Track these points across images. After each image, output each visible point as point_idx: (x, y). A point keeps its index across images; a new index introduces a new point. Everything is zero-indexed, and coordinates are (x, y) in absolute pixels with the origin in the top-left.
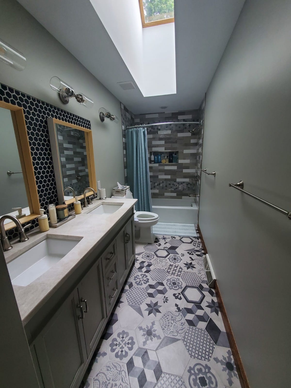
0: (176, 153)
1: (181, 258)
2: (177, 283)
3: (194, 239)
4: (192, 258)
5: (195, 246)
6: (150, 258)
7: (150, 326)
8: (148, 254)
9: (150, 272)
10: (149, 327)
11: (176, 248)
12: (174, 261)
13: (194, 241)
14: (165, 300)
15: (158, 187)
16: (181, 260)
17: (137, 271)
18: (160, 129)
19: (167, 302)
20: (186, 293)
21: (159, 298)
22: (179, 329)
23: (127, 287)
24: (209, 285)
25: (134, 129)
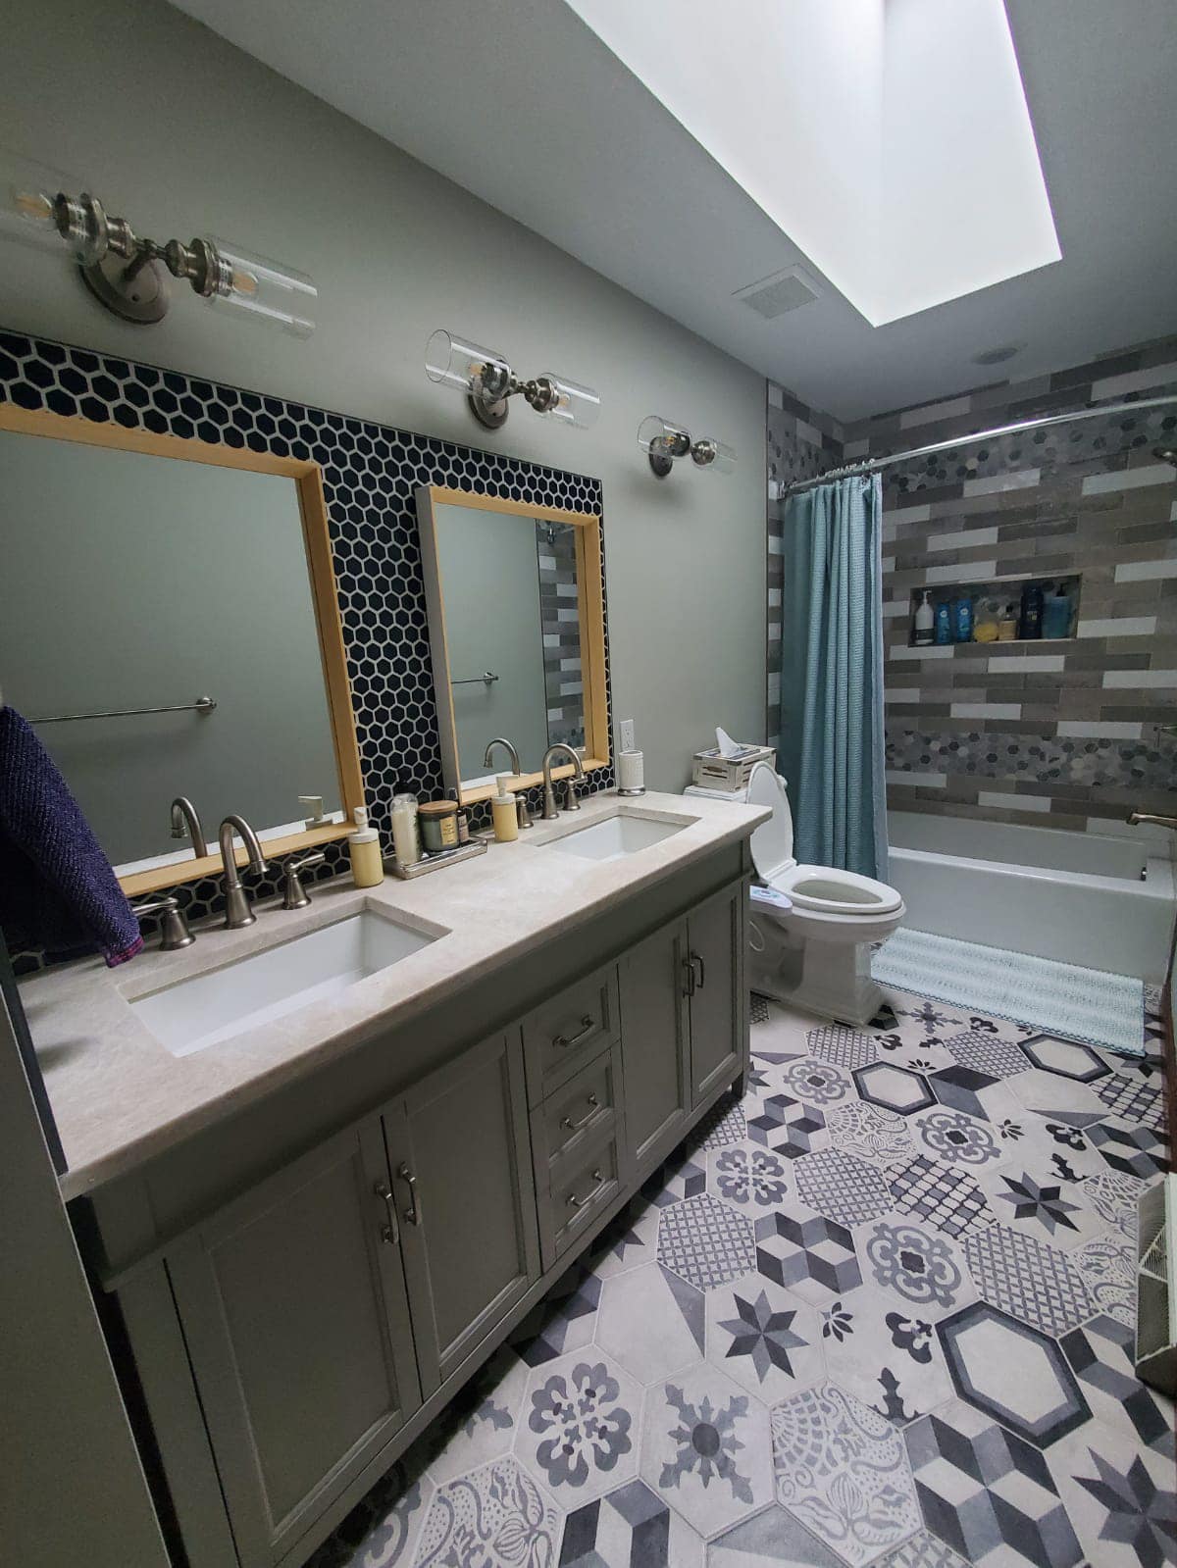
0: (1062, 585)
1: (999, 1142)
2: (927, 1268)
3: (1116, 1064)
4: (1068, 1165)
5: (1111, 1103)
6: (824, 1092)
7: (720, 1407)
8: (819, 1070)
9: (799, 1159)
10: (713, 1410)
11: (982, 1080)
12: (951, 1148)
13: (1112, 1075)
14: (835, 1321)
15: (945, 760)
16: (996, 1153)
17: (746, 1132)
18: (974, 471)
19: (840, 1337)
20: (967, 1340)
21: (806, 1299)
22: (863, 1513)
23: (677, 1186)
24: (1137, 1362)
25: (822, 487)
